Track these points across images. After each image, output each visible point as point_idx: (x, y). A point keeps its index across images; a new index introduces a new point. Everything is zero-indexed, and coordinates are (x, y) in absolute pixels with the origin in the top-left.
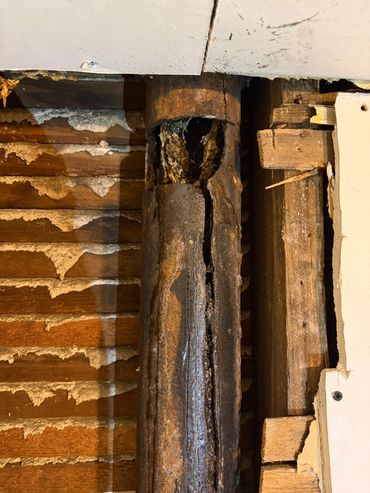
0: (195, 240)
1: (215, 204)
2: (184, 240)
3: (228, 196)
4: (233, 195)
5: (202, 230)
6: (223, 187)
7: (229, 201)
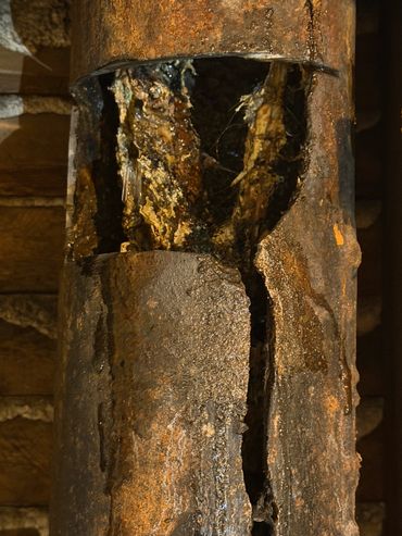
0: (219, 423)
1: (279, 313)
2: (187, 424)
3: (319, 285)
4: (332, 281)
5: (241, 393)
6: (302, 259)
7: (321, 301)
